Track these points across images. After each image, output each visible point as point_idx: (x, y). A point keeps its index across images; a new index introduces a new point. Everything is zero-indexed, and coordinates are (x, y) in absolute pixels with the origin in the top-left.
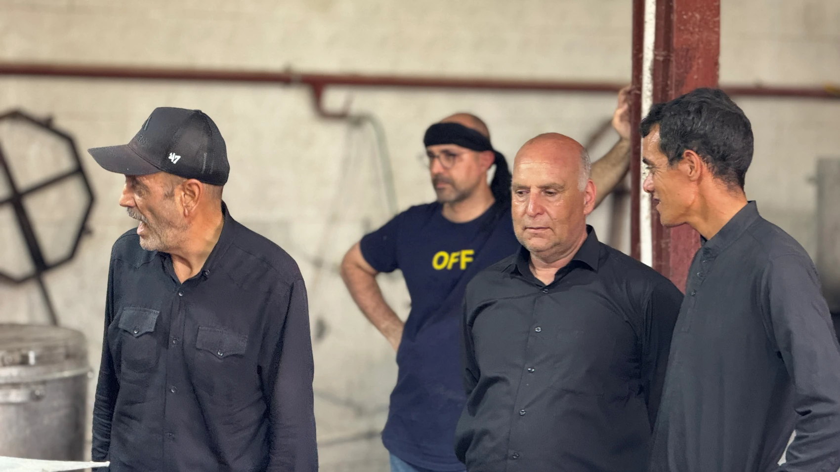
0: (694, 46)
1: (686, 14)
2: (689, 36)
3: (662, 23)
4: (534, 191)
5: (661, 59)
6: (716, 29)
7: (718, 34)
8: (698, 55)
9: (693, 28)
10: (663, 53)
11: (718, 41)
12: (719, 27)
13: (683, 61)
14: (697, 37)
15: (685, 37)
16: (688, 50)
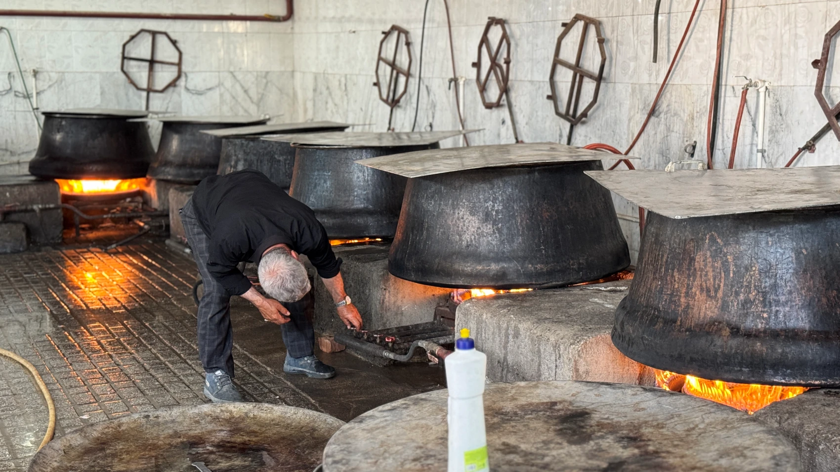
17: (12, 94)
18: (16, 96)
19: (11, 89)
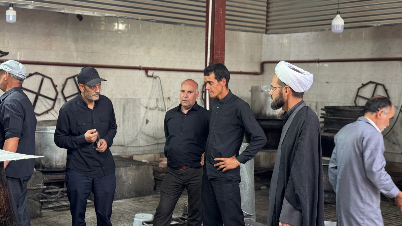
0: (219, 58)
1: (217, 51)
2: (217, 56)
3: (212, 53)
4: (186, 92)
5: (211, 61)
6: (224, 55)
7: (224, 56)
8: (219, 61)
9: (219, 54)
10: (212, 60)
11: (224, 58)
12: (224, 54)
13: (216, 62)
14: (219, 56)
15: (216, 56)
16: (217, 60)
17: (157, 109)
18: (159, 110)
19: (157, 107)
